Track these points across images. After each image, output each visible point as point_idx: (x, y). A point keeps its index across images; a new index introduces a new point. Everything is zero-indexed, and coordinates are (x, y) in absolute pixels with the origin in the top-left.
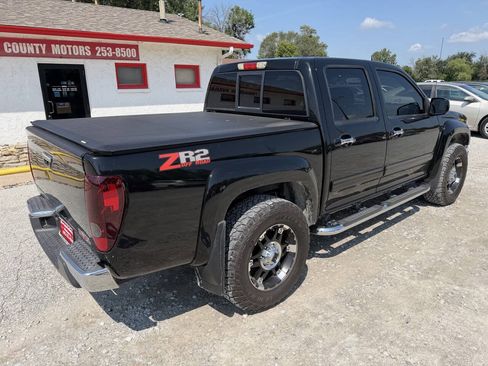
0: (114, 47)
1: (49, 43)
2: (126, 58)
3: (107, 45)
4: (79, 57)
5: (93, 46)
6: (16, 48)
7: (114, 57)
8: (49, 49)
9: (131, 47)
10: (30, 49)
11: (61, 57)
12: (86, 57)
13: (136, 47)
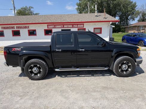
0: (78, 25)
1: (64, 25)
2: (80, 27)
3: (76, 24)
4: (70, 28)
5: (73, 25)
6: (58, 26)
7: (78, 27)
8: (64, 26)
9: (82, 24)
10: (60, 26)
11: (66, 28)
12: (71, 28)
13: (83, 24)
